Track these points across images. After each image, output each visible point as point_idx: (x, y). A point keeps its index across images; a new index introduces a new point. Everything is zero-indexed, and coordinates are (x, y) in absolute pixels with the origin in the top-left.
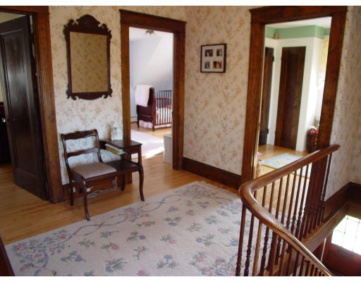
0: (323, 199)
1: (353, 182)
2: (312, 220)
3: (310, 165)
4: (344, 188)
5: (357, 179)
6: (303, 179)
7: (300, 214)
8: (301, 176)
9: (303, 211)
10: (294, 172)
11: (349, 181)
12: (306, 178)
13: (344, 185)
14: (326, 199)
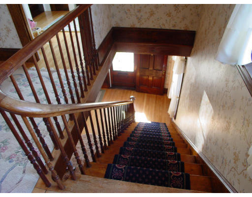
0: (95, 48)
1: (114, 26)
2: (91, 69)
3: (77, 20)
4: (108, 34)
5: (117, 24)
6: (74, 34)
7: (82, 64)
8: (70, 32)
9: (83, 61)
10: (62, 31)
11: (112, 26)
12: (76, 32)
13: (108, 31)
14: (97, 47)
